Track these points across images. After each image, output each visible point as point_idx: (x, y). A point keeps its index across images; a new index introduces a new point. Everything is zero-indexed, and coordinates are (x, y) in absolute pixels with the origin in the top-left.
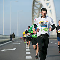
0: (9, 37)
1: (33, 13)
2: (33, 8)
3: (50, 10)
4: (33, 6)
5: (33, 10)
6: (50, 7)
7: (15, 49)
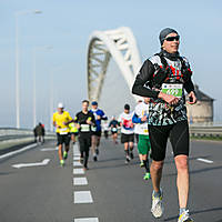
0: (32, 133)
1: (89, 74)
2: (89, 62)
3: (131, 67)
4: (89, 57)
5: (89, 68)
6: (129, 59)
7: (46, 162)
